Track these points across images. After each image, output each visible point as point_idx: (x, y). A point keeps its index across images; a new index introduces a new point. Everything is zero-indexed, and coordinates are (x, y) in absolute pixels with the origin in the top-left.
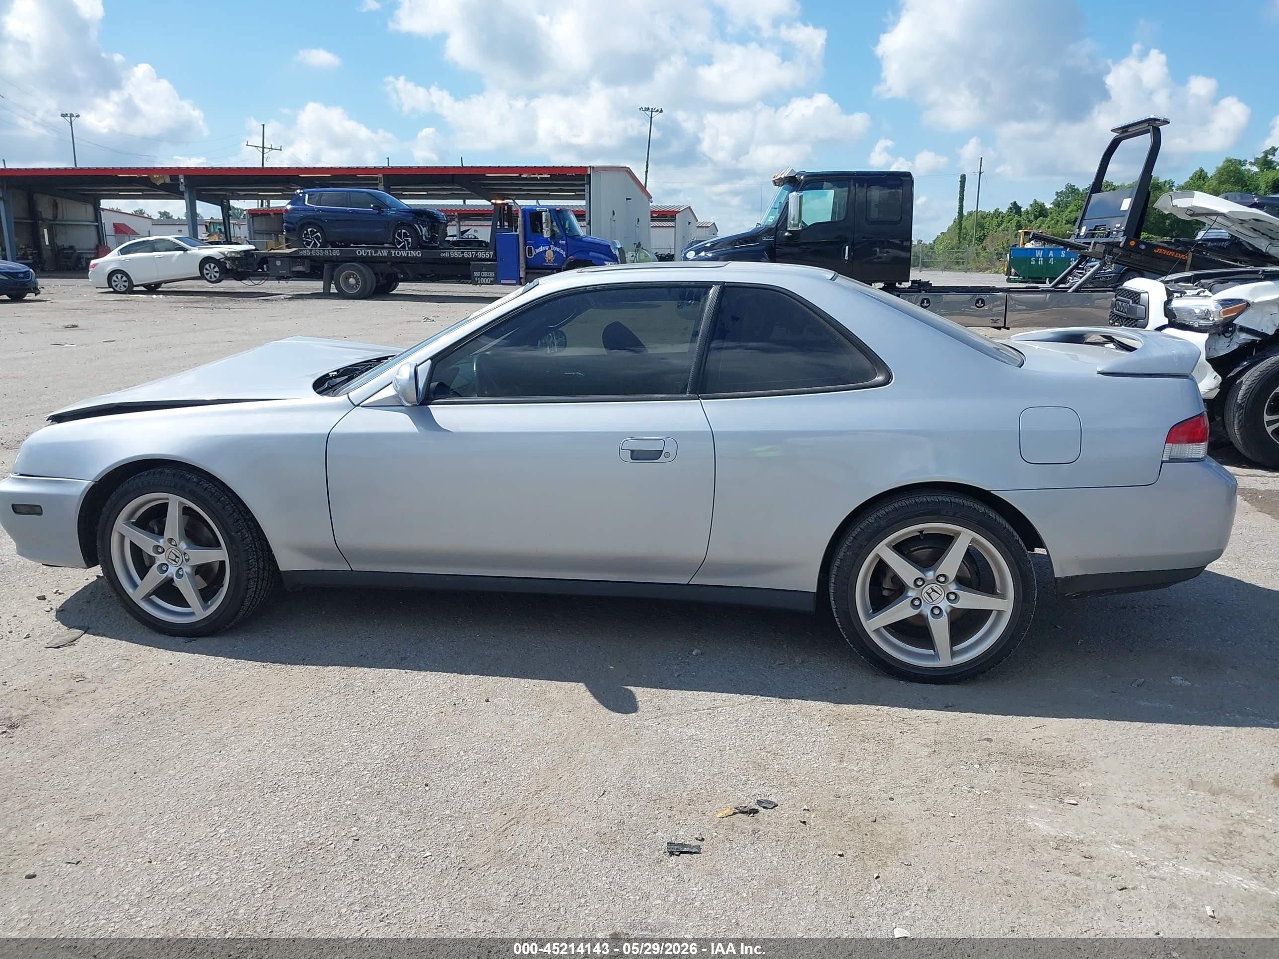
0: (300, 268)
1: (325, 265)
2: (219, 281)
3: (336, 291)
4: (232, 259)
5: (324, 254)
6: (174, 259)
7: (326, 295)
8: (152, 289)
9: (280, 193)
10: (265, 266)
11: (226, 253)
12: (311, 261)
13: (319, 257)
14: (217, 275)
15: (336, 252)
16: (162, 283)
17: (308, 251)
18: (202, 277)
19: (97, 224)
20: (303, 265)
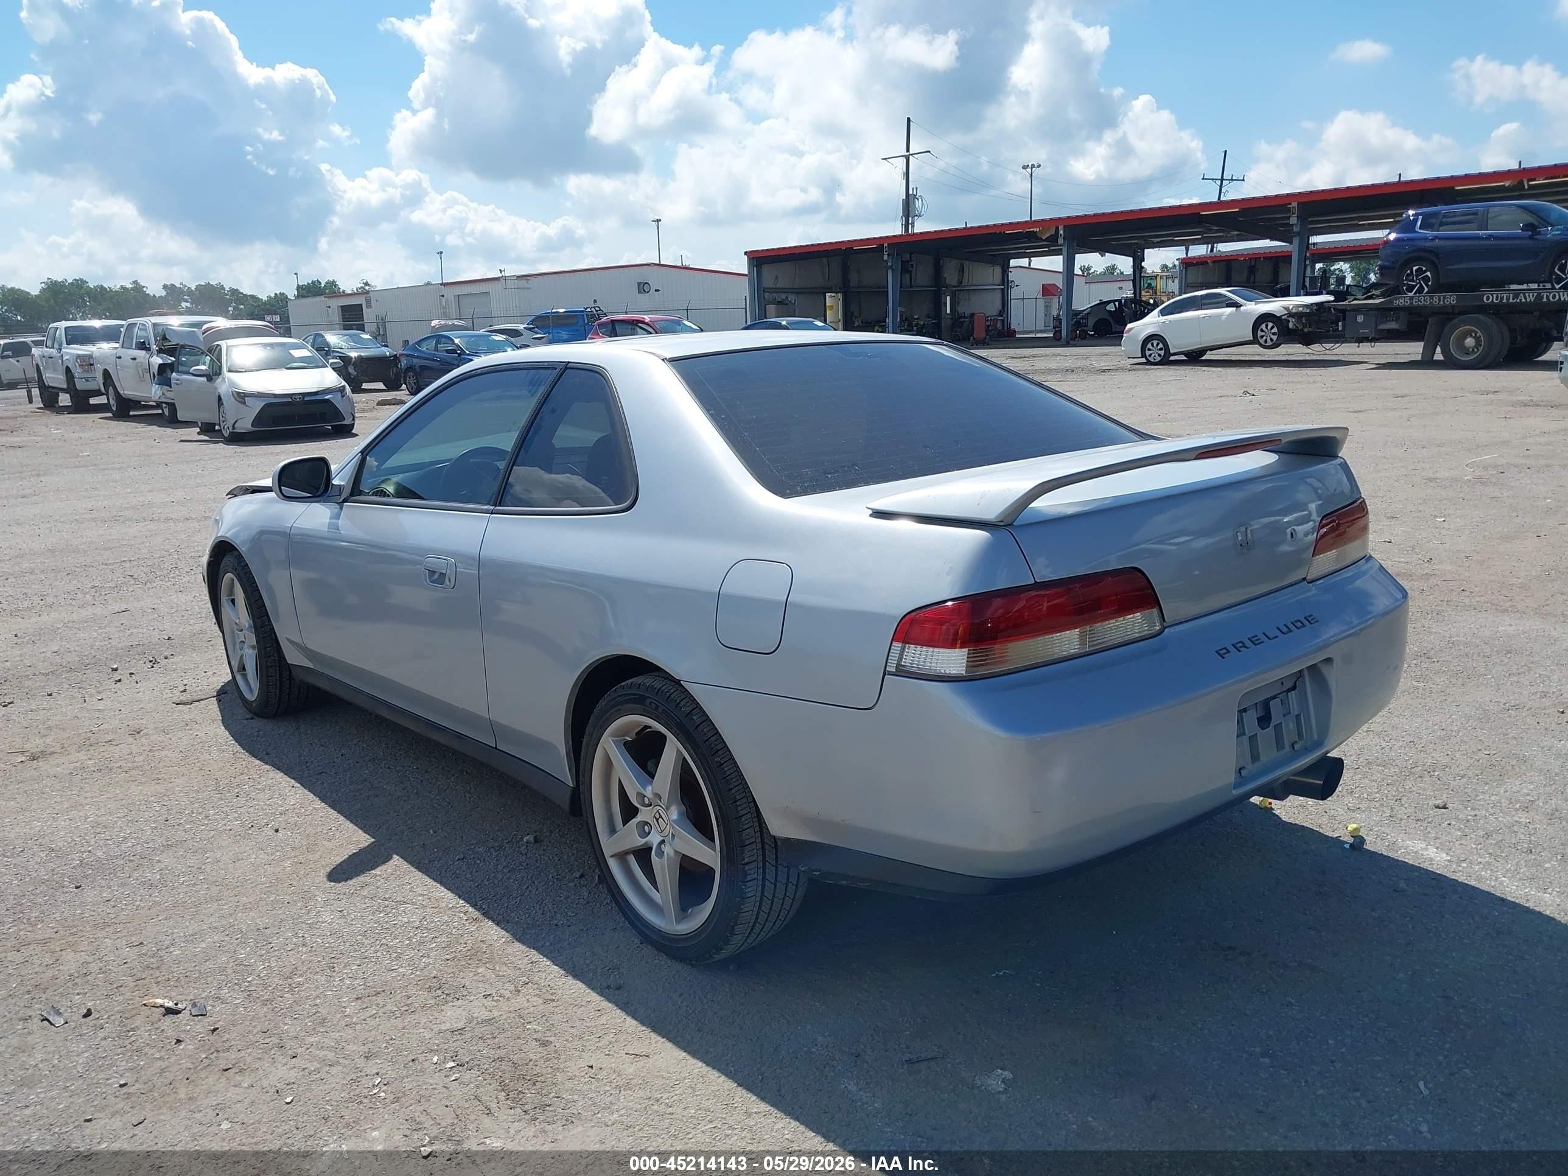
0: (1393, 325)
1: (1430, 320)
2: (1276, 346)
3: (1442, 358)
4: (1298, 316)
5: (1431, 303)
6: (1223, 318)
7: (1426, 363)
8: (1194, 358)
9: (1200, 237)
10: (1340, 324)
11: (1291, 307)
12: (1410, 314)
13: (1425, 307)
14: (1275, 338)
15: (1451, 299)
16: (1206, 351)
17: (1407, 299)
18: (1255, 341)
19: (1003, 287)
20: (1397, 320)
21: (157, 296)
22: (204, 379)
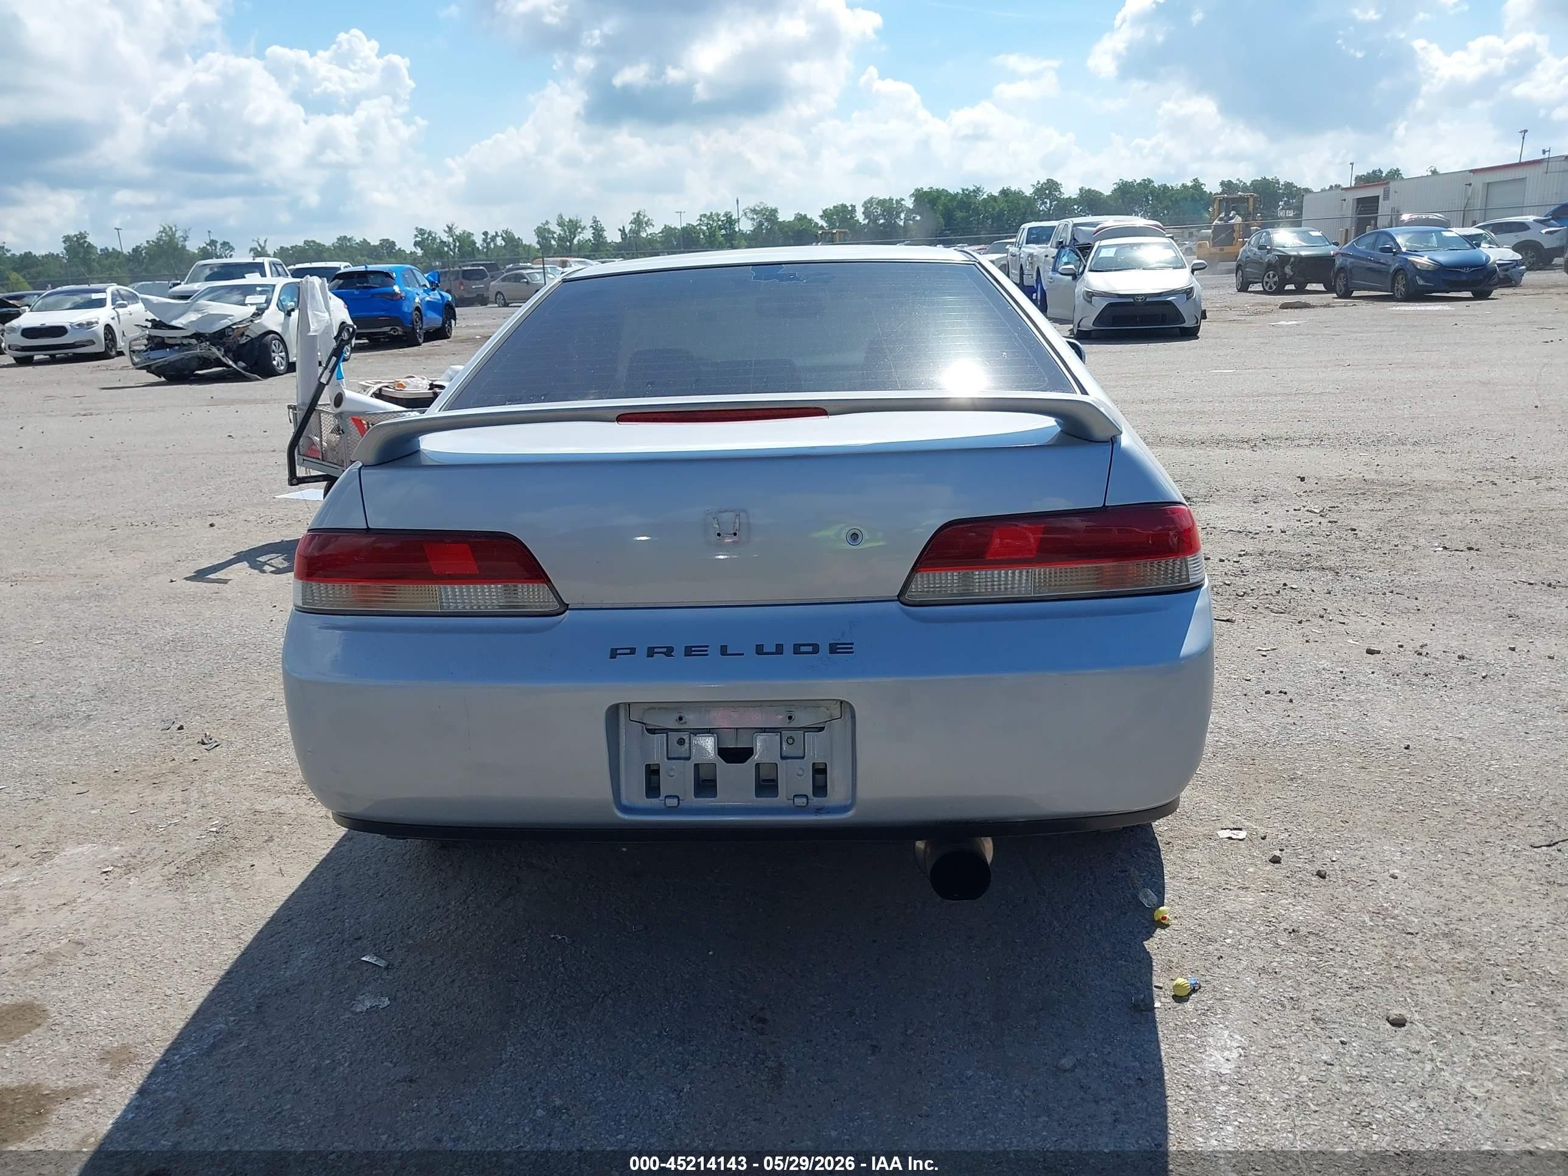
21: (1213, 192)
22: (1070, 278)
